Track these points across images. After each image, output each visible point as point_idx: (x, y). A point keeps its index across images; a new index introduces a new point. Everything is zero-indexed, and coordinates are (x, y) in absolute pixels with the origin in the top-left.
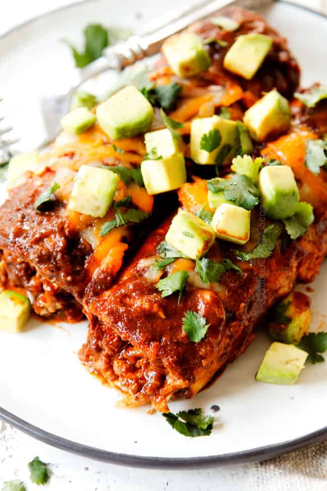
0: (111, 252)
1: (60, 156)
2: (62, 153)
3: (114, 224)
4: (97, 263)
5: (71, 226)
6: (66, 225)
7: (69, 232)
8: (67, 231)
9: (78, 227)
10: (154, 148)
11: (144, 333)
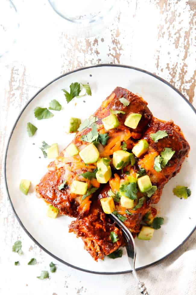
0: (86, 205)
1: (66, 164)
2: (67, 162)
3: (87, 195)
4: (81, 209)
5: (72, 198)
6: (70, 198)
7: (71, 200)
8: (70, 200)
9: (74, 197)
10: (100, 168)
11: (98, 236)
